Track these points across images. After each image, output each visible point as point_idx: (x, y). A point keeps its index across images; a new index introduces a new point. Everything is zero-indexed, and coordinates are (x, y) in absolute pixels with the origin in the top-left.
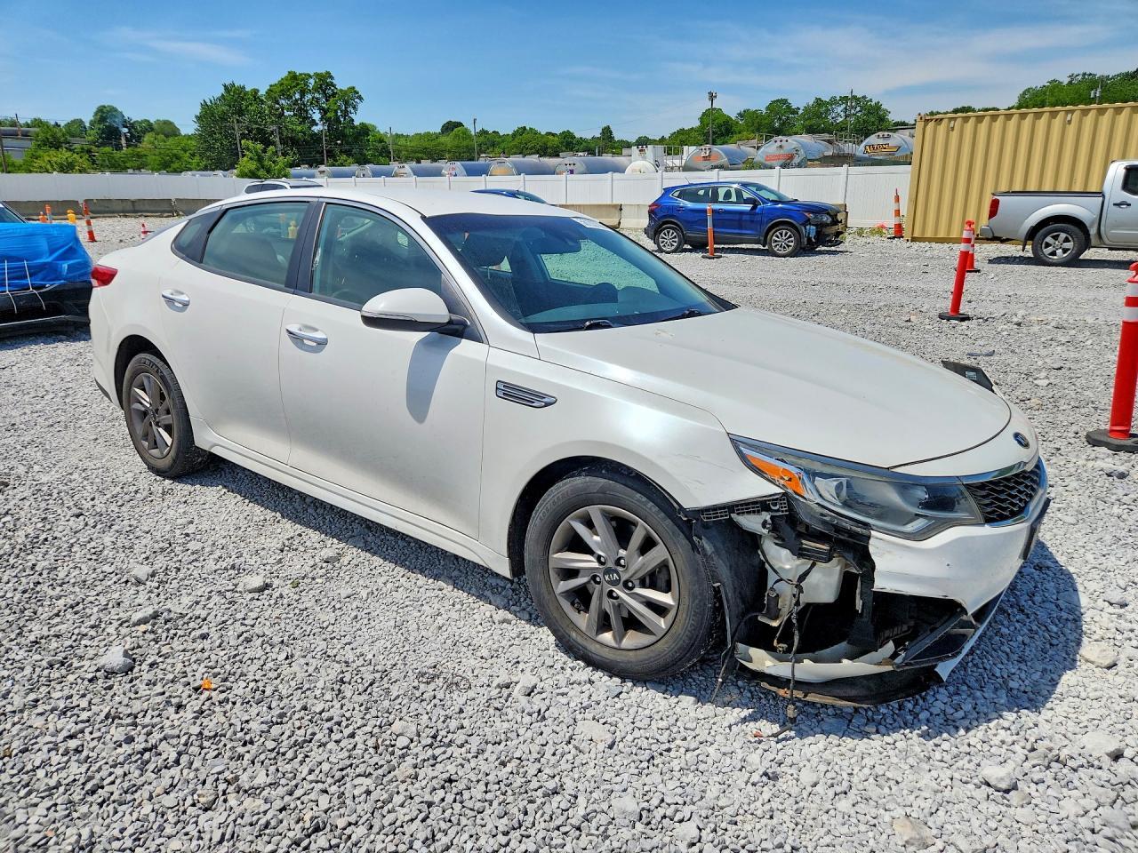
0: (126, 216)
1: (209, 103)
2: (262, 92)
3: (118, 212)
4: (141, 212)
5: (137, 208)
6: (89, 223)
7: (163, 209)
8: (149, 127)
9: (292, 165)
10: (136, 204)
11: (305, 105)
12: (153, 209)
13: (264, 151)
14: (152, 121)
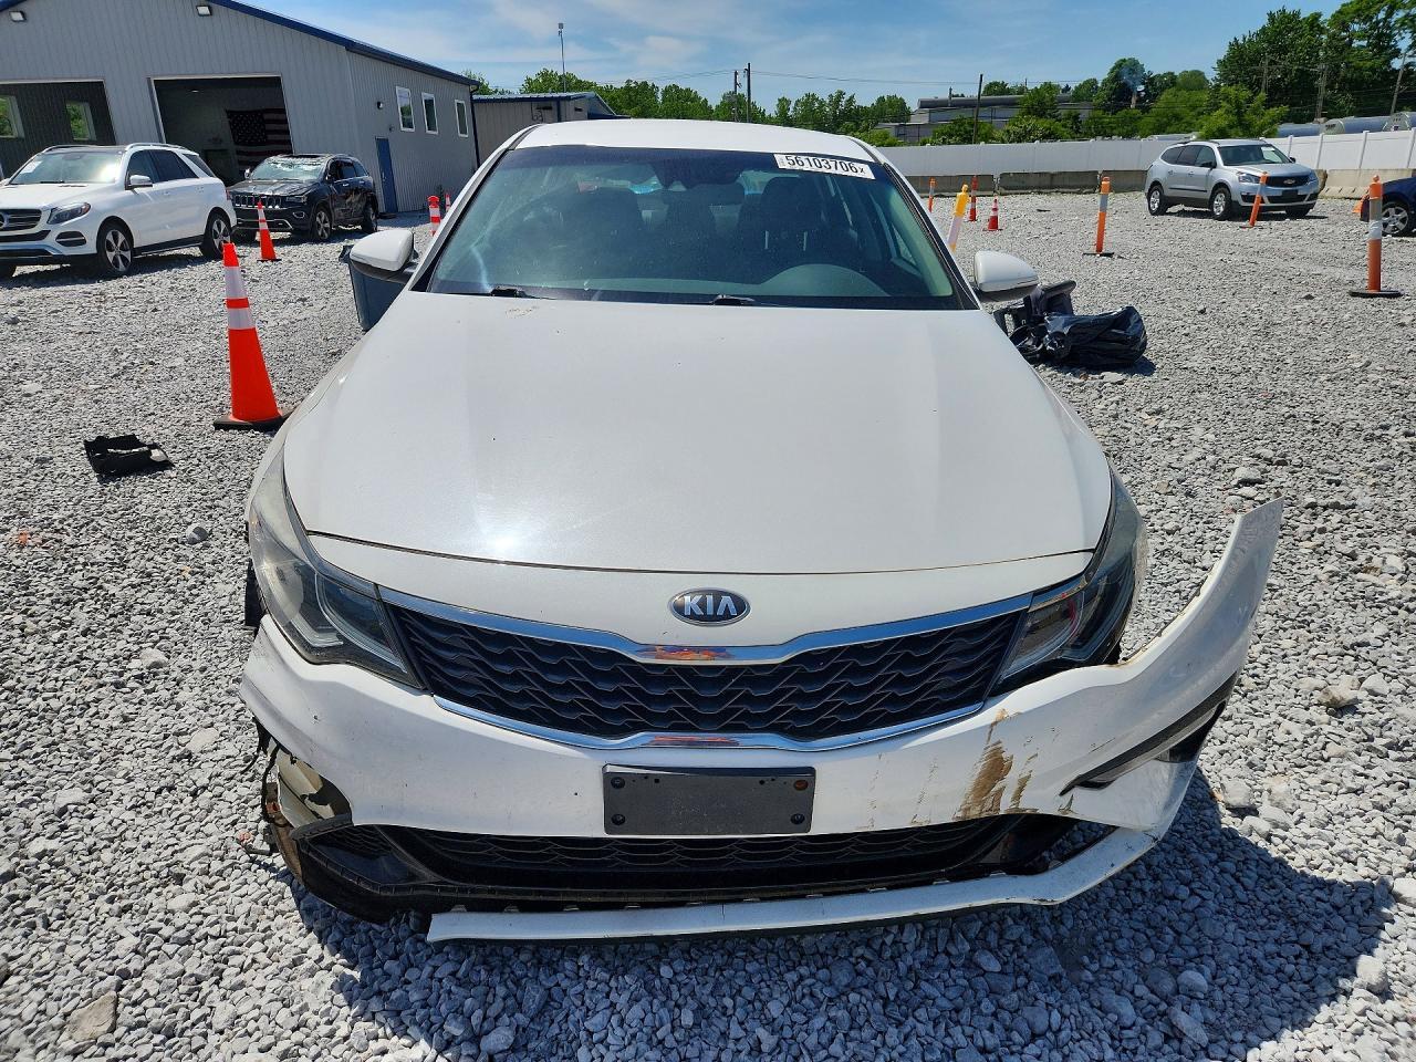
0: (1039, 193)
1: (1241, 42)
2: (1326, 16)
3: (1032, 188)
4: (1059, 187)
5: (1055, 183)
6: (974, 201)
7: (1084, 183)
8: (1171, 81)
9: (1284, 120)
10: (1055, 178)
11: (1389, 28)
12: (1072, 184)
13: (1250, 100)
14: (1177, 74)
